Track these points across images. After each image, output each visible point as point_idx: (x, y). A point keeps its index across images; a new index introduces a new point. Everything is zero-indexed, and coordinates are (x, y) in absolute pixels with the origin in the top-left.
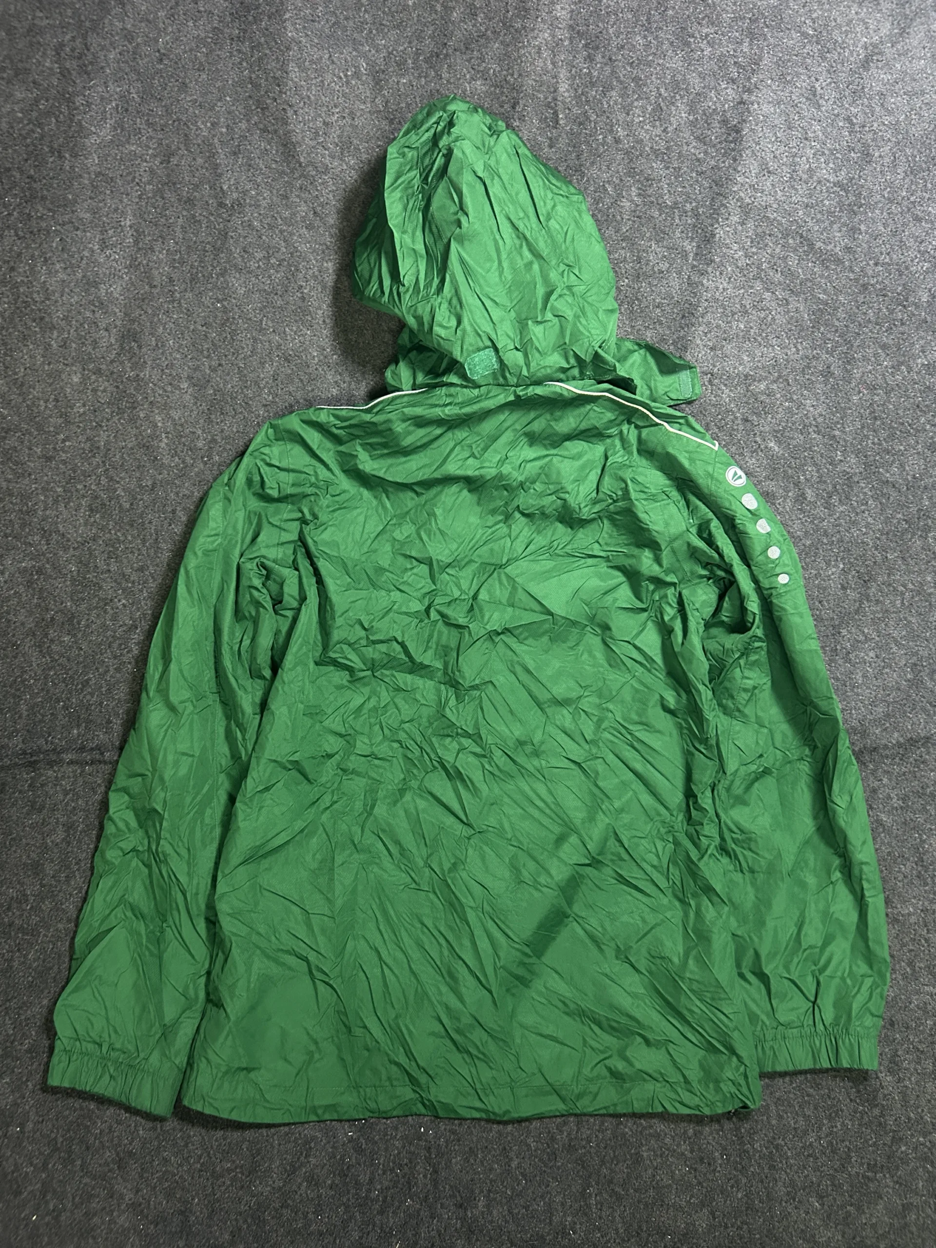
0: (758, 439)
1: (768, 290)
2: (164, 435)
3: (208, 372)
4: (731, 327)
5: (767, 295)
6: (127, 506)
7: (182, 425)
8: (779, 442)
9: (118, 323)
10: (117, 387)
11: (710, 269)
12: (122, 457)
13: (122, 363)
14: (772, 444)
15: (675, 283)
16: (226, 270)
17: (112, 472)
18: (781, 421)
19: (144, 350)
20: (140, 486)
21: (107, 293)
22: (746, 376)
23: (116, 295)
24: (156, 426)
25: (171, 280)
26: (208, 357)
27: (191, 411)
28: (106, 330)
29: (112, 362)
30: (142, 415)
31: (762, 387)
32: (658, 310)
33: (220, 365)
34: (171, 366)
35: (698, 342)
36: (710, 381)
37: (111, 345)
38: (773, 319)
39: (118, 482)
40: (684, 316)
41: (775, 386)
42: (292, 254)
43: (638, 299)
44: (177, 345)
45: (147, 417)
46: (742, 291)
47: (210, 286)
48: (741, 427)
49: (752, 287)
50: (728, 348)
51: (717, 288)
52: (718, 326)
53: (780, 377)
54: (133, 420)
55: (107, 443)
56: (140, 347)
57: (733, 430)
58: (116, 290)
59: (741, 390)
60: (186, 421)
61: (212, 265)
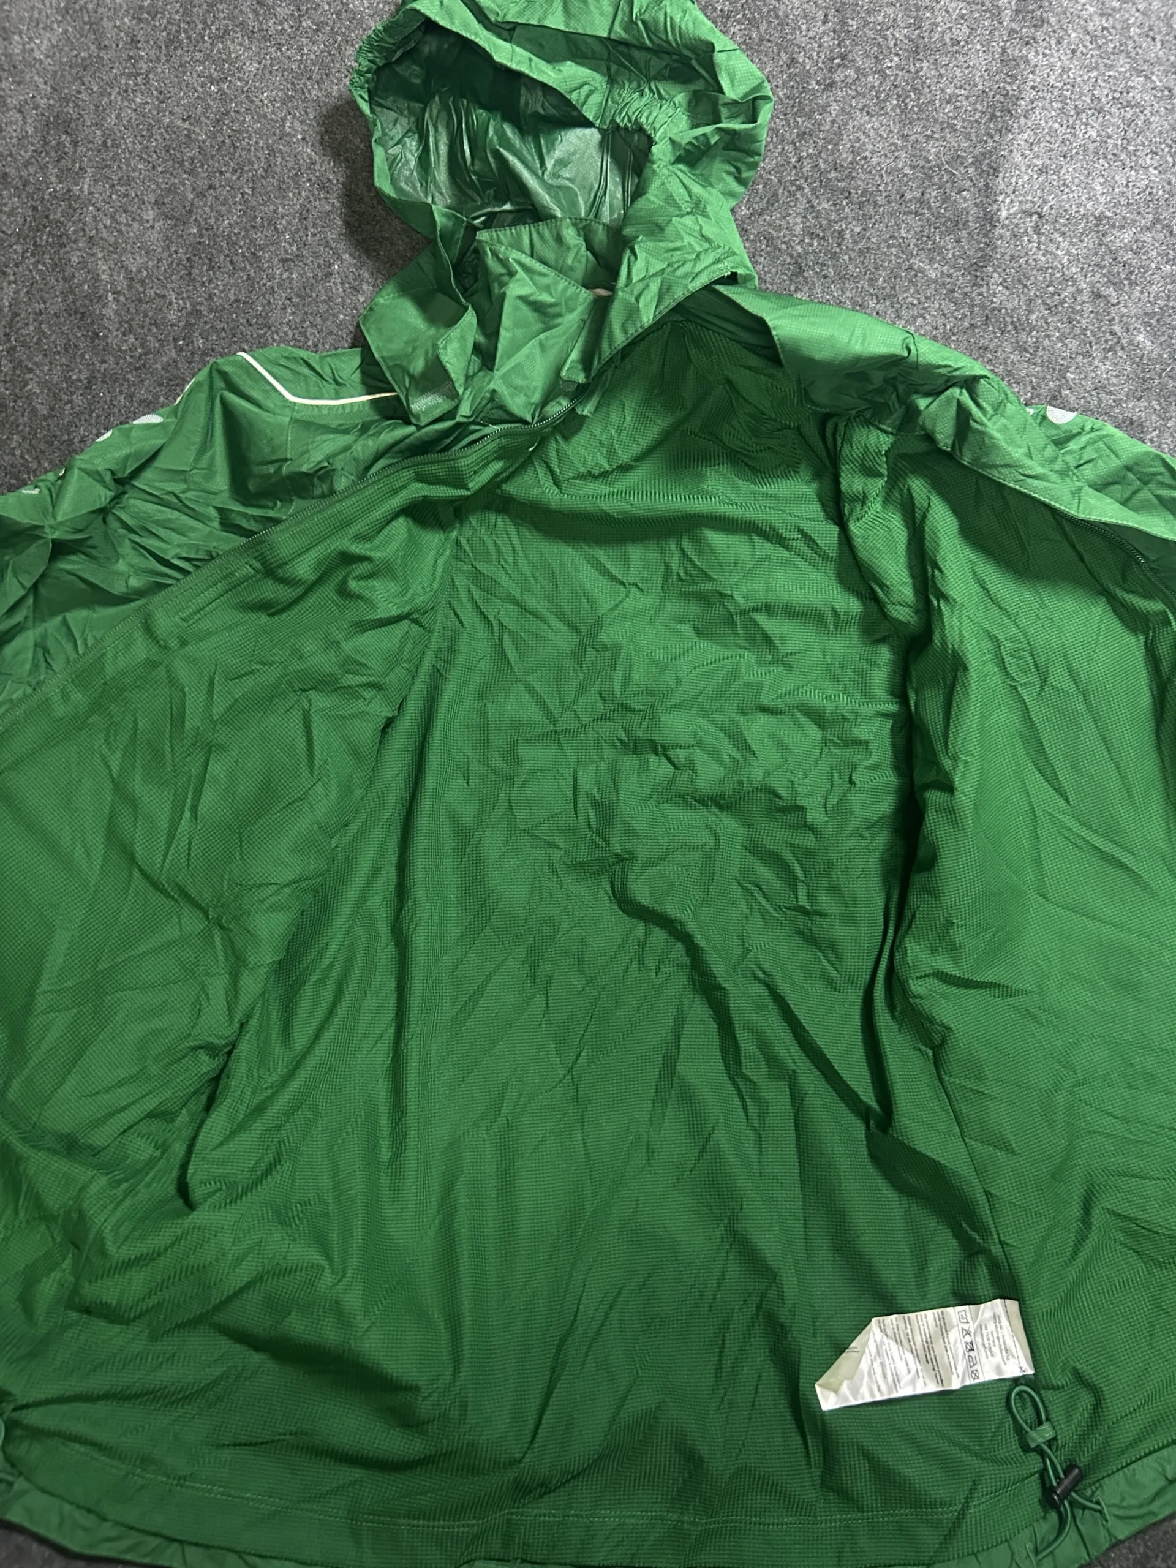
0: (1117, 328)
1: (1139, 72)
2: (110, 297)
3: (191, 196)
4: (1074, 135)
5: (1137, 81)
6: (44, 411)
7: (142, 282)
8: (1154, 335)
9: (43, 102)
10: (35, 209)
11: (1039, 35)
12: (39, 329)
13: (43, 168)
14: (1140, 338)
15: (979, 60)
16: (226, 32)
17: (21, 354)
18: (1157, 298)
19: (81, 149)
20: (67, 379)
21: (24, 51)
22: (1099, 219)
23: (37, 54)
24: (97, 279)
25: (134, 41)
26: (192, 172)
27: (160, 260)
28: (20, 111)
29: (27, 164)
30: (75, 260)
31: (1127, 236)
32: (949, 107)
33: (211, 187)
34: (128, 181)
35: (1018, 158)
36: (1037, 230)
37: (26, 137)
38: (1147, 122)
39: (31, 370)
40: (993, 117)
41: (1148, 237)
42: (338, 14)
43: (914, 89)
44: (138, 147)
45: (83, 263)
46: (1094, 74)
47: (199, 56)
48: (1088, 307)
49: (1110, 67)
50: (1069, 171)
51: (1052, 67)
52: (1053, 133)
53: (1156, 221)
54: (59, 265)
55: (15, 302)
56: (75, 143)
57: (1074, 311)
58: (41, 45)
59: (1090, 241)
60: (149, 276)
61: (204, 22)
